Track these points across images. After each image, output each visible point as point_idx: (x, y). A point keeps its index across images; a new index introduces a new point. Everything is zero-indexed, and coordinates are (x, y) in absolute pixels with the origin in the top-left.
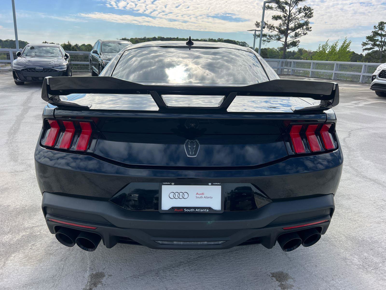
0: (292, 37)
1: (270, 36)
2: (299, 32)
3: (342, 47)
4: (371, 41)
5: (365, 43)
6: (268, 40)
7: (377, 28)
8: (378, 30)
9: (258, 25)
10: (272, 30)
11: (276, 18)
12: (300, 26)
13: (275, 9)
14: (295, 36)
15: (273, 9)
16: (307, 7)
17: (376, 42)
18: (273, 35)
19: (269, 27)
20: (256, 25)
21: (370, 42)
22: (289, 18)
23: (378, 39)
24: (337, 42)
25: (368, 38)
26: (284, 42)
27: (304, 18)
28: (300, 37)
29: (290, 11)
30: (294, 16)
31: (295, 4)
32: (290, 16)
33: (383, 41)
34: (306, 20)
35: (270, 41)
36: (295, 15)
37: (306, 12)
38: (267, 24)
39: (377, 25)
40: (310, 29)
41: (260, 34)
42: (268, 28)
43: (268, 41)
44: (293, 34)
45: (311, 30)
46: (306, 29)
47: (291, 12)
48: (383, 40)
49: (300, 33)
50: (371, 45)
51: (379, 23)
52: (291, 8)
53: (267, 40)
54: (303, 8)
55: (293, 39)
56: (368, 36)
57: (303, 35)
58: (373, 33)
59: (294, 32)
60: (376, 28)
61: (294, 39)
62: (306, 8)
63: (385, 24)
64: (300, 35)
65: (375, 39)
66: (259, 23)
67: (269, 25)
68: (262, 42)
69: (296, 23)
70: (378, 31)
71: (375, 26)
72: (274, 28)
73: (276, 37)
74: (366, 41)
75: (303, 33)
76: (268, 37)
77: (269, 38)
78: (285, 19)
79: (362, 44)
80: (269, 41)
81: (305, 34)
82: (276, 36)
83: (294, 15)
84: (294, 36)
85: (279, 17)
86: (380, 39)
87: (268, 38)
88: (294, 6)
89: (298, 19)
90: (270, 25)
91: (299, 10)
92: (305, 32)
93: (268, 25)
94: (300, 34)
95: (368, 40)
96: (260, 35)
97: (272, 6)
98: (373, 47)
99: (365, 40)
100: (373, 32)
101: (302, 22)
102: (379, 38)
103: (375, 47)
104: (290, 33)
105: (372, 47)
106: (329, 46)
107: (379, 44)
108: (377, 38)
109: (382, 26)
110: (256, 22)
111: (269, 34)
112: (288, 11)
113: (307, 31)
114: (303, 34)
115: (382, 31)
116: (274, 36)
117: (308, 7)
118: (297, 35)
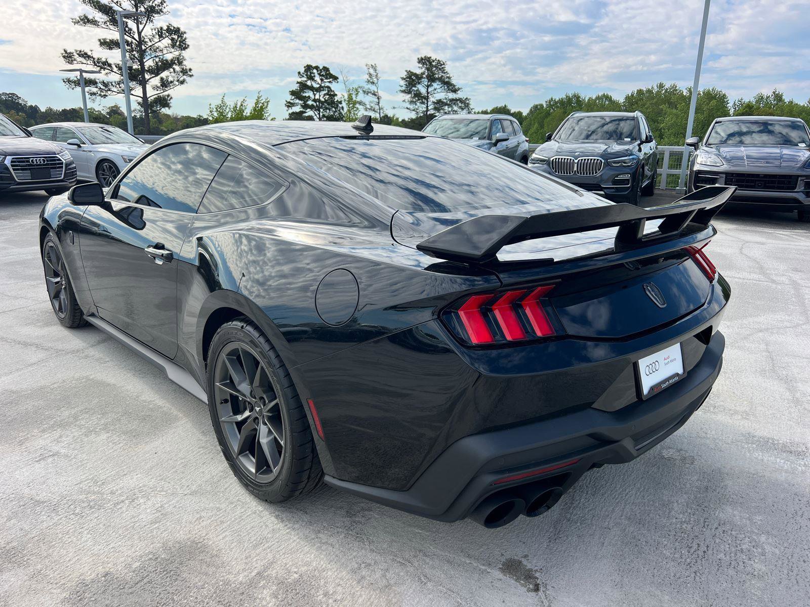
0: (155, 88)
1: (105, 84)
2: (167, 77)
3: (255, 110)
4: (299, 99)
5: (289, 103)
6: (102, 91)
7: (303, 76)
8: (305, 79)
9: (70, 57)
10: (107, 71)
11: (109, 44)
12: (166, 65)
13: (103, 26)
14: (161, 85)
15: (99, 24)
16: (174, 28)
17: (307, 101)
18: (111, 83)
19: (98, 64)
20: (64, 57)
21: (297, 101)
22: (140, 49)
23: (309, 96)
24: (244, 100)
25: (293, 93)
26: (141, 97)
27: (173, 50)
28: (172, 87)
29: (140, 33)
30: (150, 44)
31: (146, 19)
32: (141, 42)
33: (317, 99)
34: (177, 53)
35: (107, 94)
36: (153, 43)
37: (172, 38)
38: (92, 57)
39: (302, 70)
40: (189, 73)
41: (79, 77)
42: (95, 67)
43: (102, 94)
44: (156, 81)
45: (192, 75)
46: (181, 72)
47: (143, 34)
48: (317, 97)
49: (170, 79)
50: (299, 106)
51: (305, 67)
52: (141, 27)
53: (99, 92)
54: (165, 28)
55: (159, 92)
56: (291, 90)
57: (177, 83)
58: (298, 85)
59: (158, 78)
60: (301, 75)
61: (162, 91)
62: (172, 28)
63: (314, 69)
64: (172, 84)
65: (304, 95)
66: (70, 53)
67: (96, 60)
68: (87, 96)
69: (157, 60)
70: (306, 81)
71: (299, 73)
72: (110, 65)
73: (120, 87)
74: (291, 99)
75: (176, 79)
76: (100, 85)
77: (102, 87)
78: (129, 48)
79: (286, 104)
80: (105, 96)
81: (182, 82)
82: (119, 84)
83: (151, 41)
84: (159, 85)
85: (116, 42)
86: (312, 96)
87: (100, 88)
88: (145, 22)
89: (161, 51)
90: (98, 59)
91: (158, 31)
92: (181, 79)
93: (94, 59)
94: (172, 82)
95: (293, 97)
96: (79, 80)
97: (96, 19)
98: (304, 110)
99: (289, 98)
100: (298, 83)
101: (169, 57)
102: (309, 93)
103: (308, 110)
104: (150, 78)
105: (302, 110)
106: (229, 106)
107: (313, 105)
108: (307, 95)
109: (311, 73)
110: (63, 52)
111: (101, 80)
112: (136, 31)
113: (185, 77)
114: (178, 81)
115: (312, 82)
116: (114, 84)
117: (176, 26)
118: (165, 84)
